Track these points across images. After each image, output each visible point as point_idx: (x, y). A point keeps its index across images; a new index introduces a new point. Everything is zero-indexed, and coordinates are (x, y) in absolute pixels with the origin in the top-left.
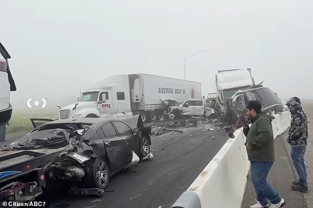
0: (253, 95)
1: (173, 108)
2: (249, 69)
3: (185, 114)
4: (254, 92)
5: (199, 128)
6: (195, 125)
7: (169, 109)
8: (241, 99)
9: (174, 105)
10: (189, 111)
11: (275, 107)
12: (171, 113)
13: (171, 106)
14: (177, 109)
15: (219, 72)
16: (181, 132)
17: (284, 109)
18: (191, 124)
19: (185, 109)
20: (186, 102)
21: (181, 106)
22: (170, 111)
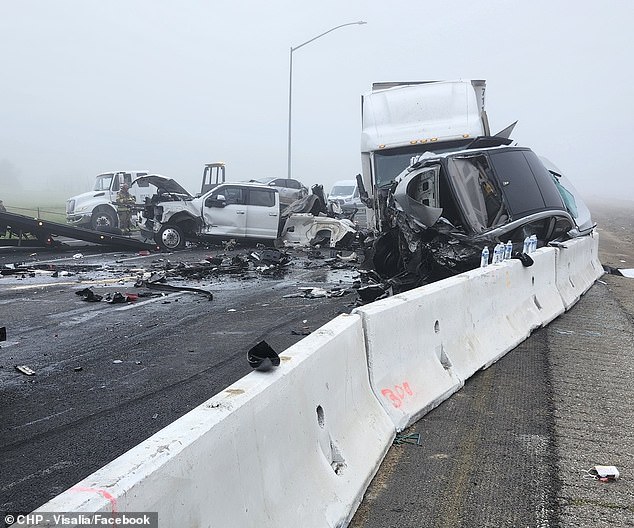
0: (474, 172)
1: (171, 207)
2: (479, 84)
3: (213, 231)
4: (478, 161)
5: (287, 282)
7: (156, 212)
8: (426, 186)
9: (176, 199)
10: (227, 221)
11: (546, 220)
12: (165, 226)
15: (377, 86)
17: (574, 231)
21: (199, 203)
22: (160, 218)
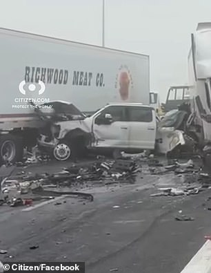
1: (67, 126)
3: (101, 144)
5: (139, 186)
6: (130, 177)
7: (54, 130)
9: (71, 119)
10: (113, 135)
12: (61, 142)
13: (62, 119)
14: (78, 130)
16: (88, 197)
18: (118, 175)
19: (102, 129)
20: (106, 111)
21: (89, 121)
22: (57, 135)
